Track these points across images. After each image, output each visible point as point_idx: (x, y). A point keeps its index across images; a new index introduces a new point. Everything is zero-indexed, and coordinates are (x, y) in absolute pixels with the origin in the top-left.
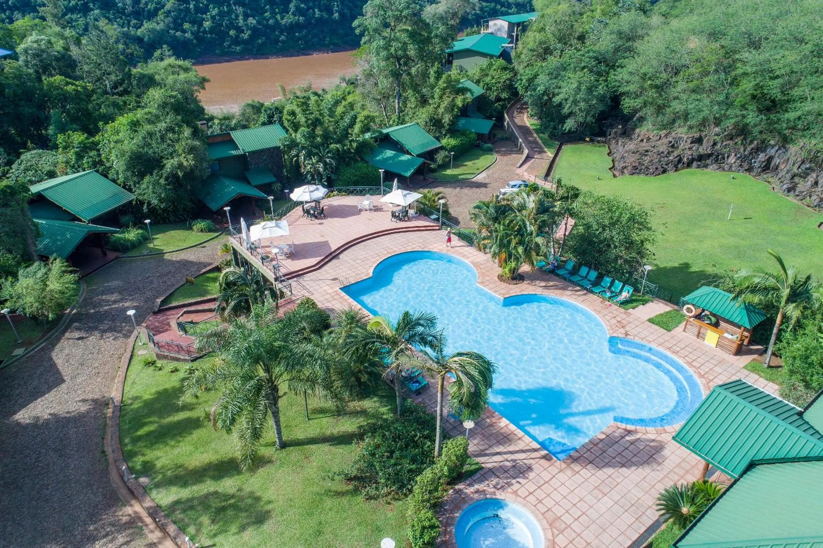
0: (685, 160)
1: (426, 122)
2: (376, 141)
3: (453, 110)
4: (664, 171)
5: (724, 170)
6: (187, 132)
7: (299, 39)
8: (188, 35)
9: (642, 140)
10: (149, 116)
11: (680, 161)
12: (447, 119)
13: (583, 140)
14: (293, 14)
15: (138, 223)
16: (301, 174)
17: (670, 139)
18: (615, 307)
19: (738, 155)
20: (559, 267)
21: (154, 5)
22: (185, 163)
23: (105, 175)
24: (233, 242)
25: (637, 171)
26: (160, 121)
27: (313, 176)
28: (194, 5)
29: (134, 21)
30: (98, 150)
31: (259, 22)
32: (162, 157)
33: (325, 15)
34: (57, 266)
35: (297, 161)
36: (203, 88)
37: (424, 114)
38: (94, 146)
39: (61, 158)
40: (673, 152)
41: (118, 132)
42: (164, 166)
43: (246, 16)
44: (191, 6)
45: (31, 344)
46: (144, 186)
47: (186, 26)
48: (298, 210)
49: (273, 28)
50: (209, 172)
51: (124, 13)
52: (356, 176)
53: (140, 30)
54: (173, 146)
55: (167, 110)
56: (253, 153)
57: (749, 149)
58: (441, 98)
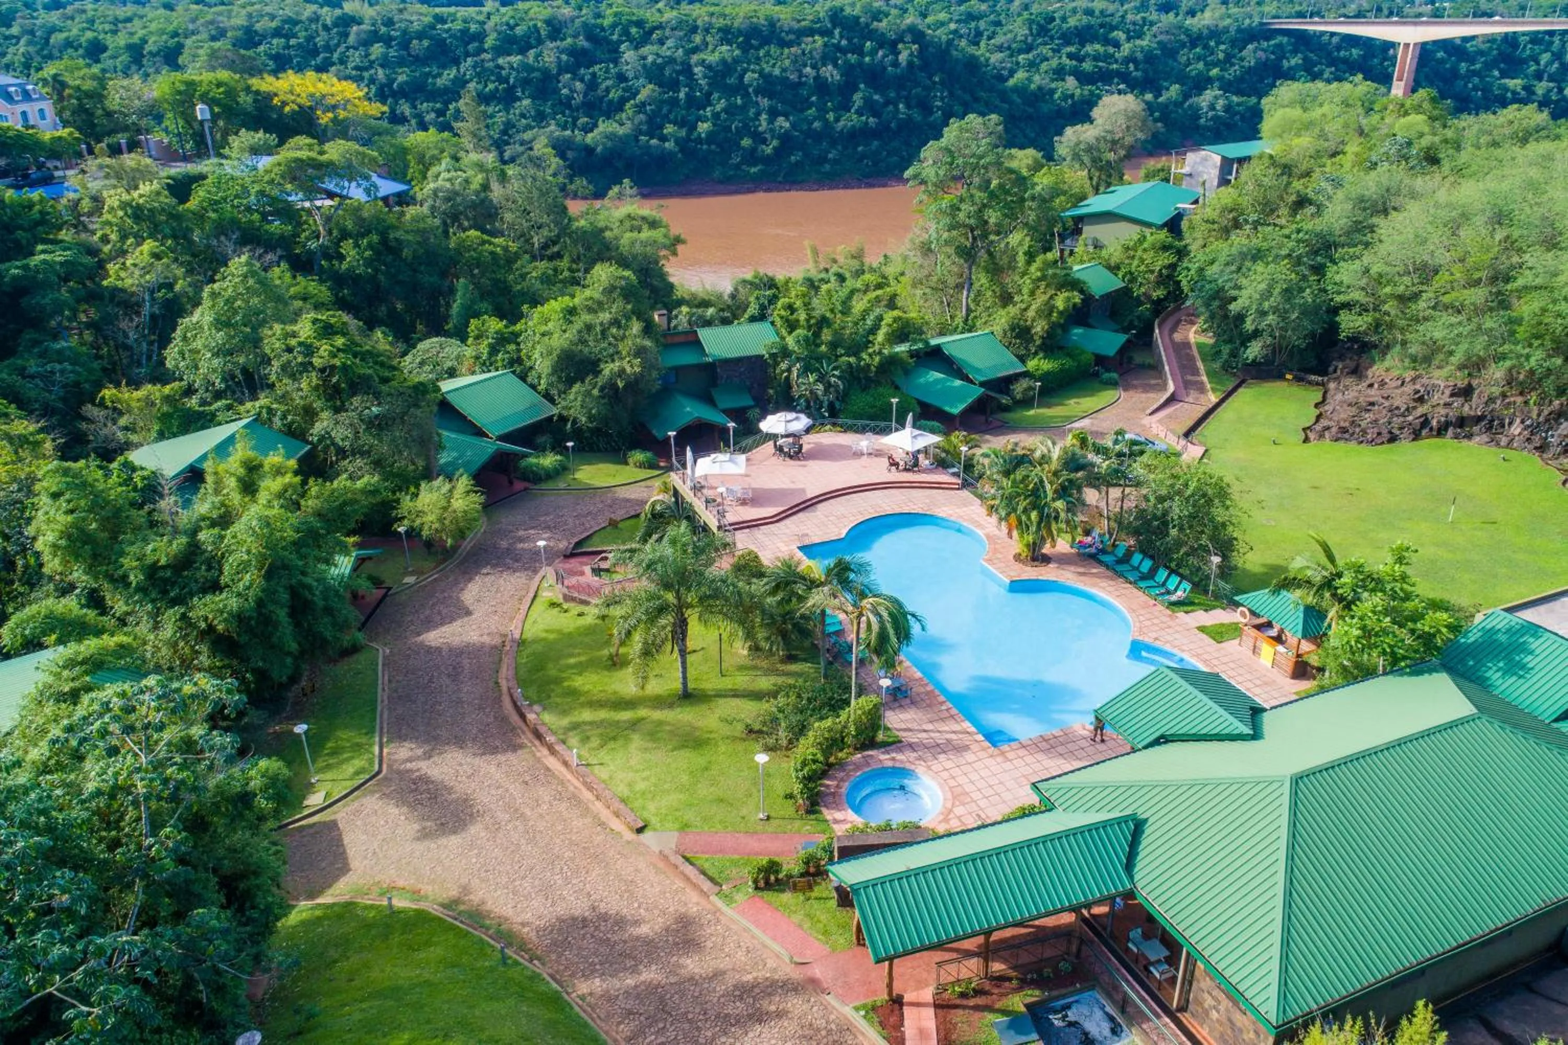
0: (1434, 423)
1: (1005, 332)
2: (912, 357)
3: (1050, 314)
4: (1393, 439)
5: (1498, 444)
6: (636, 327)
7: (863, 156)
8: (669, 145)
9: (1371, 386)
10: (590, 303)
11: (1425, 423)
12: (1040, 328)
13: (1281, 377)
14: (857, 112)
15: (558, 447)
16: (792, 399)
17: (1418, 387)
18: (1160, 607)
19: (1528, 422)
20: (1103, 551)
21: (620, 92)
22: (628, 370)
23: (523, 378)
24: (674, 478)
25: (1347, 436)
26: (603, 310)
27: (808, 402)
28: (687, 94)
29: (583, 120)
30: (518, 344)
31: (794, 126)
32: (599, 360)
33: (917, 116)
34: (464, 482)
35: (787, 378)
36: (675, 254)
37: (1002, 319)
38: (514, 337)
39: (469, 352)
40: (1415, 408)
41: (547, 321)
42: (600, 372)
43: (773, 114)
44: (682, 95)
45: (422, 573)
46: (572, 397)
47: (669, 129)
48: (769, 447)
49: (817, 137)
50: (658, 385)
51: (569, 106)
52: (873, 407)
53: (590, 135)
54: (616, 346)
55: (615, 295)
56: (727, 362)
57: (1546, 412)
58: (1032, 293)
